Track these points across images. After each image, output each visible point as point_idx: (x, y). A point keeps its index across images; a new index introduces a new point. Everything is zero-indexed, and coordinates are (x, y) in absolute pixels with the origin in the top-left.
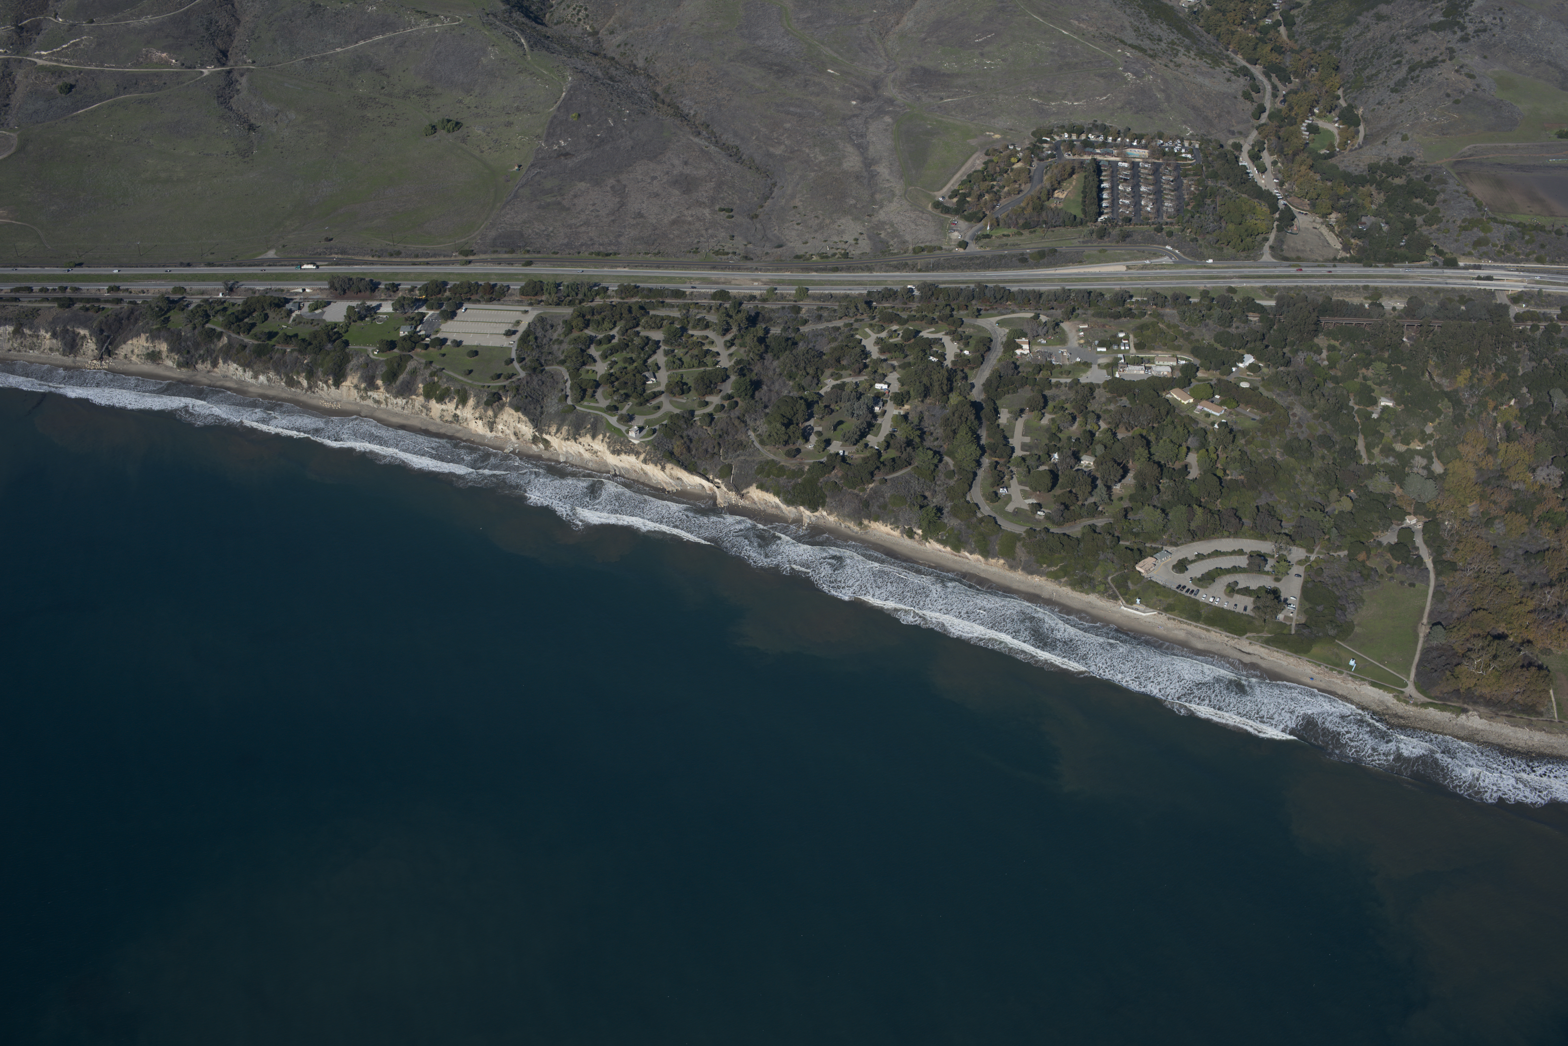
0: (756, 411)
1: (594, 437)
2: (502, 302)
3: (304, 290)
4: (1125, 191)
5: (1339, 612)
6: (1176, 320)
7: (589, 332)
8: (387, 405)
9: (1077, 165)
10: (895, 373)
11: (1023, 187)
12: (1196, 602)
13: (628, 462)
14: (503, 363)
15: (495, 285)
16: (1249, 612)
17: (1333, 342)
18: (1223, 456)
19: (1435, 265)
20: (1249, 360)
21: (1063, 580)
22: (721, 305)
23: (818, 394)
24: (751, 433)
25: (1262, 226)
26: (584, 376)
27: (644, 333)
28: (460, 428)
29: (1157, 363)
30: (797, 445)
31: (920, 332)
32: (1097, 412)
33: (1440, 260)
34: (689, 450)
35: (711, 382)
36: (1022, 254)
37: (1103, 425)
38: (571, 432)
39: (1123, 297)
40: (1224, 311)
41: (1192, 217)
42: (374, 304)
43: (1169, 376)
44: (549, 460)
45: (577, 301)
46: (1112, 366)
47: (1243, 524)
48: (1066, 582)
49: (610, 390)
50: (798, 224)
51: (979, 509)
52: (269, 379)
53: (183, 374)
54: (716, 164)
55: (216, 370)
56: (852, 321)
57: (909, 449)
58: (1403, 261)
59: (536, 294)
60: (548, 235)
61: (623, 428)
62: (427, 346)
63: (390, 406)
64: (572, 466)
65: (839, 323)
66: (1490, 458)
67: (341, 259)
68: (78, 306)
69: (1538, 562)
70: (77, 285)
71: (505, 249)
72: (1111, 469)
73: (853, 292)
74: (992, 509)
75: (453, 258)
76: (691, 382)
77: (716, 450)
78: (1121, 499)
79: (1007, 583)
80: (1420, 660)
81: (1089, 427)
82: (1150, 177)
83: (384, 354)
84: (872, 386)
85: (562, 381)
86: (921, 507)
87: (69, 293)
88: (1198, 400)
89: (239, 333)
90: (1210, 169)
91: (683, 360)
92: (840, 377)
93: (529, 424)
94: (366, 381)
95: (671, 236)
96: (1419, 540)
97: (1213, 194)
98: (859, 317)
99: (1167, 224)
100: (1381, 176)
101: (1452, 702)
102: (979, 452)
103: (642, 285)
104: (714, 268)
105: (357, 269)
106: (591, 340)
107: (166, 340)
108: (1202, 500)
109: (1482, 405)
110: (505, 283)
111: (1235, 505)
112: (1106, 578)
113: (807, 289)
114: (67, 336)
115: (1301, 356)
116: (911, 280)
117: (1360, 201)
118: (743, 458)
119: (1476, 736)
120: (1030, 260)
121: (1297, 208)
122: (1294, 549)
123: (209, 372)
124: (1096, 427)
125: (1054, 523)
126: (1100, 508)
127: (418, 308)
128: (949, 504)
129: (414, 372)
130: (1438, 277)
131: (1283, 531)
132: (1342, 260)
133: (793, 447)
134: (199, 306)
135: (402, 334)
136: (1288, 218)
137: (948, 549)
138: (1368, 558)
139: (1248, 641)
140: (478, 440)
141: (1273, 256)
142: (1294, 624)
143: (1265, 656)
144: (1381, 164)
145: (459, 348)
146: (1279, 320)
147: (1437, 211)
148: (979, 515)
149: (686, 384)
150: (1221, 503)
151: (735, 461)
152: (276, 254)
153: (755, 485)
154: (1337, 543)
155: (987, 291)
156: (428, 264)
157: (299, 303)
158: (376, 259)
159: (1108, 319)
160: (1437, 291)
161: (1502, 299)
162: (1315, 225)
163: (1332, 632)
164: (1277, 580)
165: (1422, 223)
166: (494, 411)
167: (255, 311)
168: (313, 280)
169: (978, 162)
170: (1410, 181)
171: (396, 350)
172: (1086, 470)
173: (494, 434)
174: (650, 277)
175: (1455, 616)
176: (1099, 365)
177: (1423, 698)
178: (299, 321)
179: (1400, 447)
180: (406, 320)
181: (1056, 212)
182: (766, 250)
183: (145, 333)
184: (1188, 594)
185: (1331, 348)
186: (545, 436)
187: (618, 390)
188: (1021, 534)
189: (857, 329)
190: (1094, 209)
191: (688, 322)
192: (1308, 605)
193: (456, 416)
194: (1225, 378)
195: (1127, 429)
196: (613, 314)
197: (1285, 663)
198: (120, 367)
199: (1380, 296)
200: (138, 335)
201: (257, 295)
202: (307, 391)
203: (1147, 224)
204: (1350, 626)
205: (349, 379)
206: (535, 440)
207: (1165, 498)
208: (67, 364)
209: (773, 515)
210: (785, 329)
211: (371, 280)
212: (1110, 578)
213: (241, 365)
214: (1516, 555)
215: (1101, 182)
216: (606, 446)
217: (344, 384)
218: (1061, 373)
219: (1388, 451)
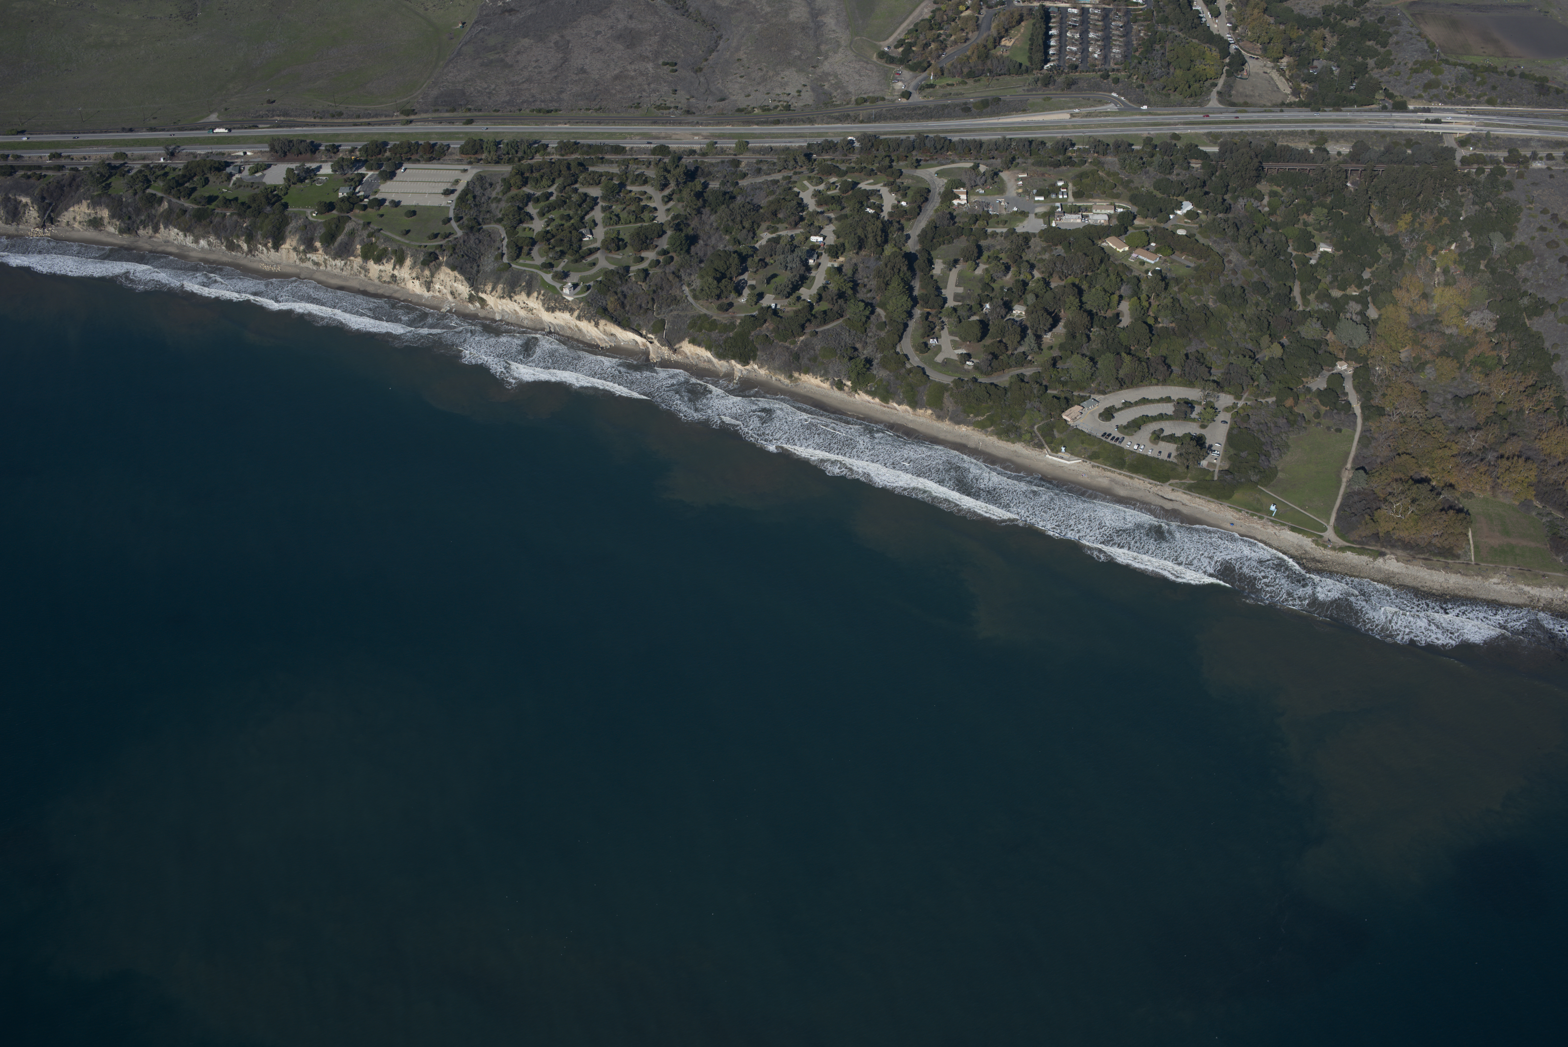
0: (691, 266)
1: (529, 295)
2: (441, 161)
3: (245, 153)
4: (1073, 38)
5: (1263, 458)
6: (1117, 168)
7: (527, 190)
8: (326, 267)
9: (1025, 12)
10: (831, 225)
11: (970, 36)
12: (1121, 450)
13: (562, 319)
14: (441, 223)
15: (435, 144)
16: (1172, 459)
17: (1275, 188)
18: (1155, 303)
19: (1384, 109)
20: (1188, 206)
21: (989, 429)
22: (660, 160)
23: (754, 248)
24: (686, 288)
25: (1211, 71)
26: (521, 234)
27: (582, 190)
28: (398, 288)
29: (1094, 211)
30: (730, 300)
31: (858, 183)
32: (1032, 261)
33: (1389, 103)
34: (623, 305)
35: (647, 238)
36: (966, 104)
37: (1037, 274)
38: (506, 290)
39: (1065, 146)
40: (1165, 158)
41: (1140, 63)
42: (314, 166)
43: (1106, 224)
44: (485, 318)
45: (516, 159)
46: (1049, 215)
47: (1172, 371)
48: (992, 431)
49: (547, 247)
50: (741, 77)
51: (908, 359)
52: (210, 243)
53: (125, 240)
54: (661, 17)
55: (157, 235)
56: (791, 173)
57: (841, 301)
58: (1352, 105)
59: (476, 153)
60: (490, 93)
61: (558, 285)
62: (365, 207)
63: (329, 268)
64: (508, 324)
65: (778, 176)
66: (1424, 303)
67: (283, 121)
68: (20, 173)
69: (1467, 405)
70: (18, 152)
71: (446, 108)
72: (1041, 318)
73: (793, 145)
74: (921, 360)
75: (394, 118)
76: (627, 238)
77: (649, 306)
78: (1051, 347)
79: (934, 433)
80: (1342, 505)
81: (1022, 277)
82: (1100, 23)
83: (322, 216)
84: (807, 238)
85: (498, 239)
86: (851, 359)
87: (11, 161)
88: (1133, 248)
89: (179, 198)
90: (1160, 14)
91: (621, 216)
92: (777, 230)
93: (465, 283)
94: (304, 243)
95: (614, 92)
96: (1349, 386)
97: (1162, 40)
98: (798, 170)
99: (1113, 70)
100: (1335, 19)
101: (1370, 546)
102: (910, 303)
103: (582, 141)
104: (655, 123)
105: (298, 131)
106: (529, 198)
107: (107, 206)
108: (1132, 348)
109: (1421, 250)
110: (445, 143)
111: (1164, 352)
112: (1032, 427)
113: (748, 143)
114: (9, 204)
115: (1241, 202)
116: (852, 131)
117: (1312, 45)
118: (675, 313)
119: (1392, 579)
120: (974, 110)
121: (1248, 52)
122: (1222, 396)
123: (150, 237)
124: (1030, 277)
125: (982, 373)
126: (1029, 358)
127: (357, 169)
128: (879, 355)
129: (352, 233)
130: (1385, 120)
131: (1212, 378)
132: (1290, 105)
133: (725, 301)
134: (140, 171)
135: (340, 195)
136: (1239, 63)
137: (877, 400)
138: (1296, 403)
139: (1171, 488)
140: (415, 300)
141: (1220, 102)
142: (1217, 470)
143: (1188, 503)
144: (1335, 6)
145: (398, 209)
146: (1222, 166)
147: (1389, 53)
148: (908, 366)
149: (622, 240)
150: (1151, 351)
151: (668, 316)
152: (218, 117)
153: (687, 340)
154: (1266, 389)
155: (927, 141)
156: (369, 124)
157: (240, 166)
158: (317, 120)
159: (1048, 168)
160: (1384, 135)
161: (1449, 142)
162: (1266, 69)
163: (1254, 478)
164: (1203, 427)
165: (1374, 65)
166: (430, 270)
167: (195, 175)
168: (254, 143)
169: (926, 10)
170: (1363, 23)
171: (334, 212)
172: (1017, 319)
173: (431, 293)
174: (591, 134)
175: (1379, 461)
176: (1036, 214)
177: (1341, 543)
178: (239, 184)
179: (1336, 293)
180: (346, 181)
181: (1000, 59)
182: (709, 103)
183: (86, 199)
184: (1113, 442)
185: (1273, 194)
186: (481, 295)
187: (554, 247)
188: (948, 384)
189: (795, 182)
190: (1039, 56)
191: (627, 178)
192: (1232, 452)
193: (393, 276)
194: (1162, 225)
195: (1060, 278)
196: (552, 171)
197: (1206, 509)
198: (62, 235)
199: (1326, 141)
200: (79, 202)
201: (198, 159)
202: (247, 254)
203: (1094, 71)
204: (1274, 472)
205: (288, 241)
206: (471, 299)
207: (1094, 346)
208: (10, 233)
209: (705, 369)
210: (723, 184)
211: (312, 142)
212: (1036, 427)
213: (181, 231)
214: (1446, 400)
215: (1050, 28)
216: (541, 303)
217: (283, 246)
218: (998, 223)
219: (1324, 296)
